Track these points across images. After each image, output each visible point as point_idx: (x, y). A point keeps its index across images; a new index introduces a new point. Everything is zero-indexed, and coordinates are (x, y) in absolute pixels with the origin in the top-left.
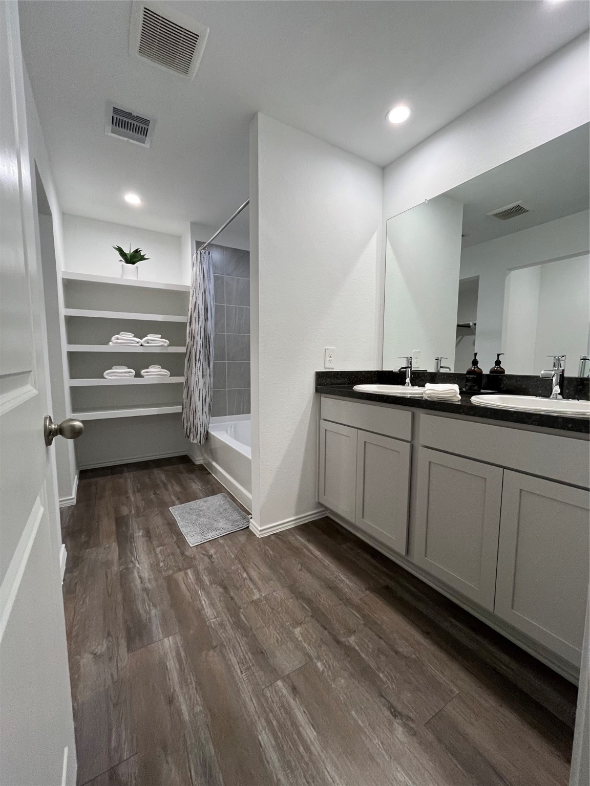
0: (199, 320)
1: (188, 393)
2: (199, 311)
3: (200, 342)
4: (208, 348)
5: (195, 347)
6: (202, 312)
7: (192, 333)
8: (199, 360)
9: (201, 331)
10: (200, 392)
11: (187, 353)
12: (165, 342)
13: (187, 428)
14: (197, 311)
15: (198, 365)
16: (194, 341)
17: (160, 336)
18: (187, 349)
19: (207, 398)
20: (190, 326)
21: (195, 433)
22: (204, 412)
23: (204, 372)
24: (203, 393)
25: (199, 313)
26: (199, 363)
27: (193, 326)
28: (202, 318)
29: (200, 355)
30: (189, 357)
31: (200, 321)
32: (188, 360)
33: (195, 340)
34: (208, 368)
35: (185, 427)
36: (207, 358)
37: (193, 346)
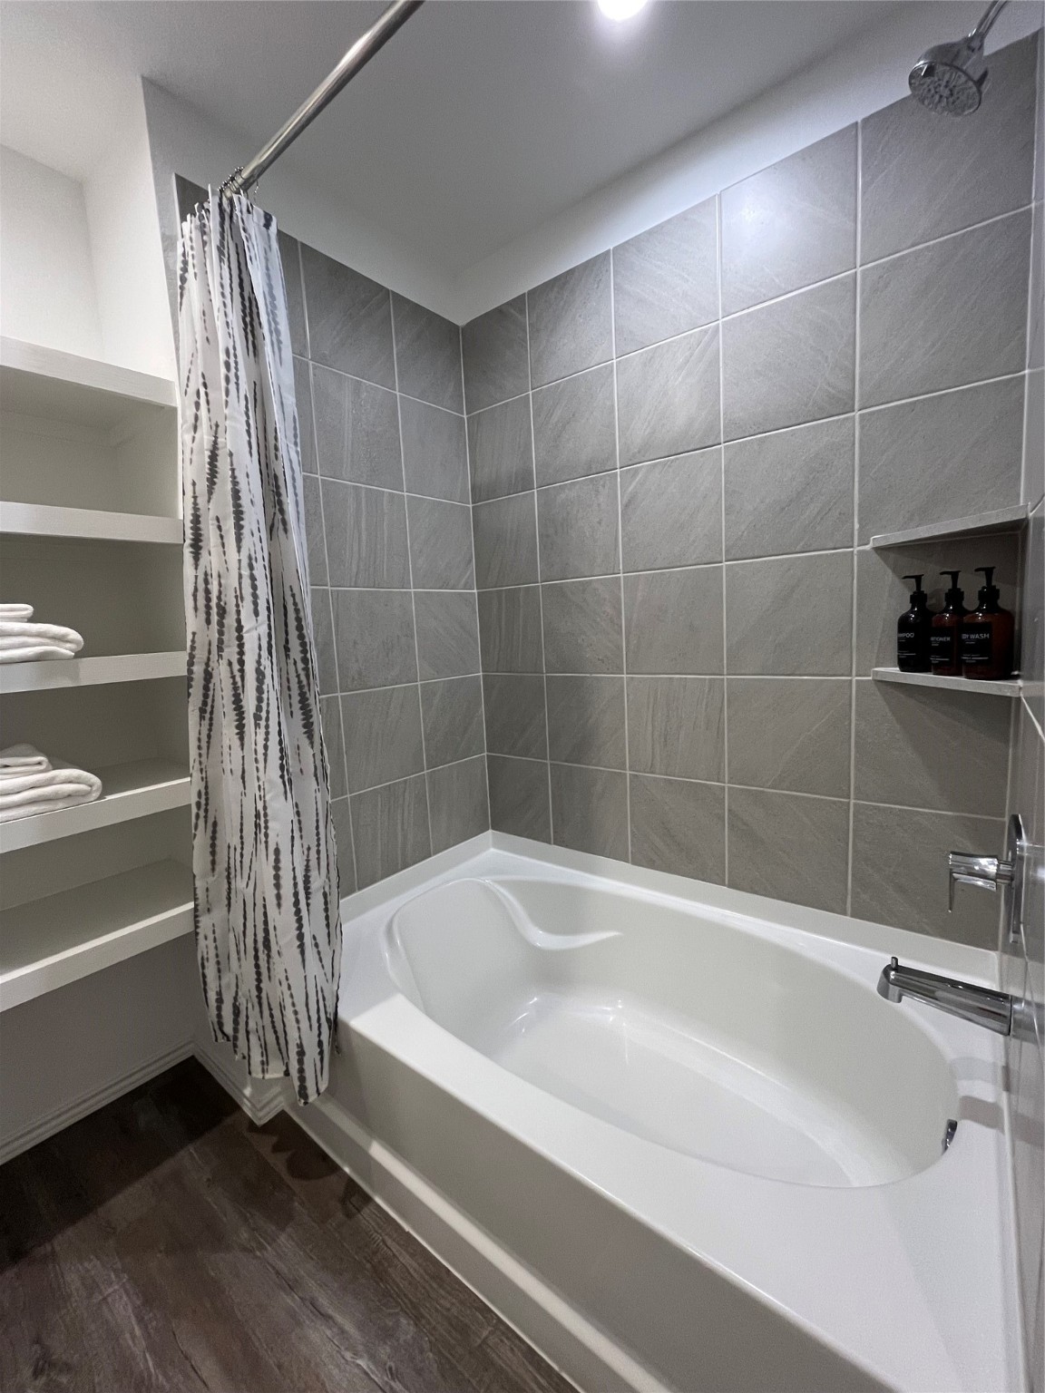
0: (239, 527)
1: (213, 846)
2: (235, 483)
3: (256, 630)
4: (296, 653)
5: (231, 652)
6: (253, 490)
7: (207, 592)
8: (257, 717)
9: (253, 578)
10: (277, 861)
11: (190, 679)
12: (61, 639)
13: (220, 1000)
14: (225, 485)
15: (254, 736)
16: (221, 624)
17: (27, 609)
18: (191, 663)
19: (314, 873)
20: (196, 557)
21: (271, 1037)
22: (308, 940)
23: (292, 761)
24: (292, 863)
25: (236, 495)
26: (262, 731)
27: (212, 559)
28: (255, 516)
29: (260, 690)
30: (206, 696)
31: (246, 532)
32: (202, 711)
33: (230, 621)
34: (305, 742)
35: (212, 996)
36: (296, 698)
37: (220, 649)
